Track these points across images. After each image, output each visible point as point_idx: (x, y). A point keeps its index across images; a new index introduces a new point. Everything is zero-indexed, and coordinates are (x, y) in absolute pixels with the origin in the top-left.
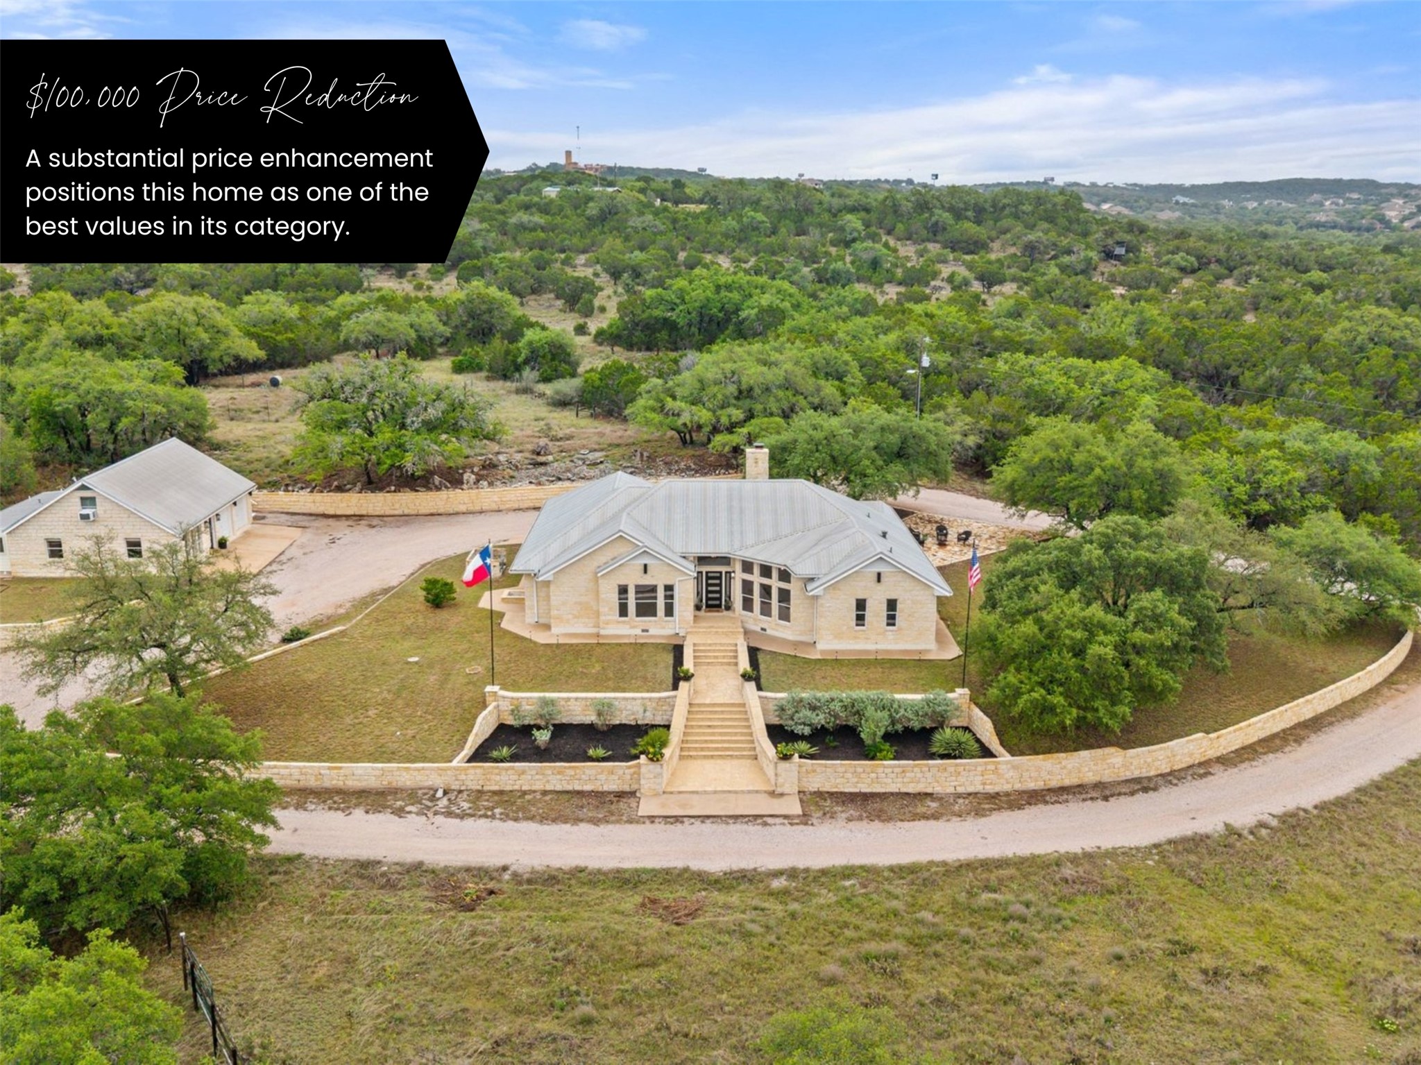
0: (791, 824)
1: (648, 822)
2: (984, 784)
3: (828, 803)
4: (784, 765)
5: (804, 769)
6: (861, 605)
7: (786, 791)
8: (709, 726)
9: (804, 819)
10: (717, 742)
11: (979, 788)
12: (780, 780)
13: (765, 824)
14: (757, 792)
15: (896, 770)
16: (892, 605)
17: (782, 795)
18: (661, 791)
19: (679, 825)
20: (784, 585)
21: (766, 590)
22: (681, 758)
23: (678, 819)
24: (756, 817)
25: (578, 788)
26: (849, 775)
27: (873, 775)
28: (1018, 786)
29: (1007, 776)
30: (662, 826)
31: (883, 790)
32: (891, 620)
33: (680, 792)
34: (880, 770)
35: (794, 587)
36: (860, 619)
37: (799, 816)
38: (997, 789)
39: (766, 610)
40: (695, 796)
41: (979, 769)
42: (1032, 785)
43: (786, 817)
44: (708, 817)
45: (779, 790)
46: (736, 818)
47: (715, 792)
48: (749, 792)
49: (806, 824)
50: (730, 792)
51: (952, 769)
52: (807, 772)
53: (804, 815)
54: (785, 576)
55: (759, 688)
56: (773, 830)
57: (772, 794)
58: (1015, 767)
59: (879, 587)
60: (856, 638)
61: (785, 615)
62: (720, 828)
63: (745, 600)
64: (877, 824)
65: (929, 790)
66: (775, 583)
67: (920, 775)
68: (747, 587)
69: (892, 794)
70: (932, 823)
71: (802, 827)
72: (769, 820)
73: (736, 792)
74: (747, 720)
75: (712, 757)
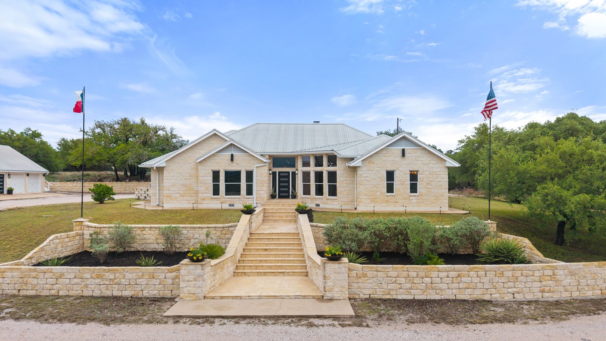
0: (343, 326)
1: (171, 321)
2: (543, 291)
3: (383, 307)
4: (332, 266)
5: (354, 273)
6: (390, 175)
7: (336, 295)
8: (266, 250)
9: (357, 320)
10: (271, 261)
11: (538, 296)
12: (329, 284)
13: (311, 325)
14: (304, 297)
15: (452, 274)
16: (414, 177)
17: (331, 300)
18: (201, 295)
19: (207, 325)
20: (332, 169)
21: (319, 176)
22: (235, 274)
23: (208, 319)
24: (301, 318)
25: (116, 293)
26: (403, 280)
27: (428, 280)
28: (576, 295)
29: (564, 283)
30: (187, 326)
31: (438, 297)
32: (414, 189)
33: (222, 298)
34: (435, 274)
35: (340, 169)
36: (390, 189)
37: (351, 317)
38: (556, 297)
39: (319, 191)
40: (237, 301)
41: (537, 274)
42: (589, 294)
43: (335, 318)
44: (244, 317)
45: (328, 295)
46: (277, 319)
47: (260, 297)
48: (296, 297)
49: (360, 325)
50: (275, 297)
51: (510, 274)
52: (357, 276)
53: (357, 316)
54: (333, 160)
55: (311, 220)
56: (321, 330)
57: (321, 299)
58: (572, 274)
59: (404, 161)
60: (387, 201)
61: (333, 192)
62: (256, 329)
63: (304, 186)
64: (443, 327)
65: (487, 297)
66: (325, 169)
67: (476, 280)
68: (306, 175)
69: (449, 300)
70: (507, 326)
71: (355, 328)
72: (316, 321)
73: (282, 297)
74: (300, 244)
75: (265, 274)
